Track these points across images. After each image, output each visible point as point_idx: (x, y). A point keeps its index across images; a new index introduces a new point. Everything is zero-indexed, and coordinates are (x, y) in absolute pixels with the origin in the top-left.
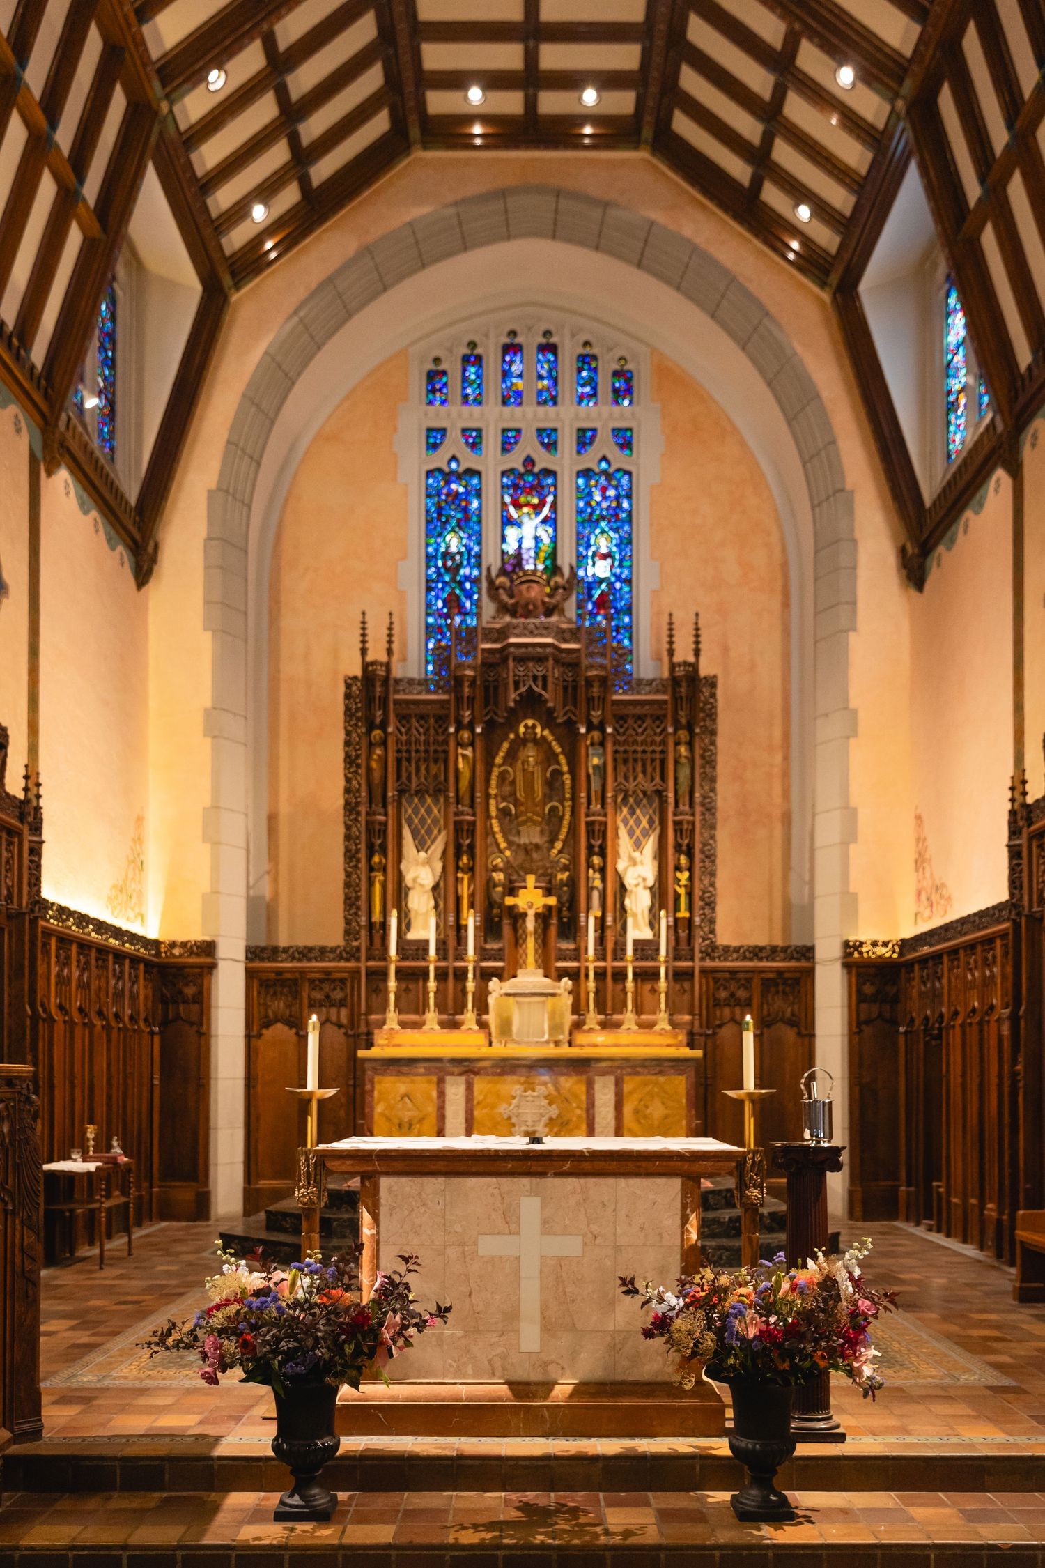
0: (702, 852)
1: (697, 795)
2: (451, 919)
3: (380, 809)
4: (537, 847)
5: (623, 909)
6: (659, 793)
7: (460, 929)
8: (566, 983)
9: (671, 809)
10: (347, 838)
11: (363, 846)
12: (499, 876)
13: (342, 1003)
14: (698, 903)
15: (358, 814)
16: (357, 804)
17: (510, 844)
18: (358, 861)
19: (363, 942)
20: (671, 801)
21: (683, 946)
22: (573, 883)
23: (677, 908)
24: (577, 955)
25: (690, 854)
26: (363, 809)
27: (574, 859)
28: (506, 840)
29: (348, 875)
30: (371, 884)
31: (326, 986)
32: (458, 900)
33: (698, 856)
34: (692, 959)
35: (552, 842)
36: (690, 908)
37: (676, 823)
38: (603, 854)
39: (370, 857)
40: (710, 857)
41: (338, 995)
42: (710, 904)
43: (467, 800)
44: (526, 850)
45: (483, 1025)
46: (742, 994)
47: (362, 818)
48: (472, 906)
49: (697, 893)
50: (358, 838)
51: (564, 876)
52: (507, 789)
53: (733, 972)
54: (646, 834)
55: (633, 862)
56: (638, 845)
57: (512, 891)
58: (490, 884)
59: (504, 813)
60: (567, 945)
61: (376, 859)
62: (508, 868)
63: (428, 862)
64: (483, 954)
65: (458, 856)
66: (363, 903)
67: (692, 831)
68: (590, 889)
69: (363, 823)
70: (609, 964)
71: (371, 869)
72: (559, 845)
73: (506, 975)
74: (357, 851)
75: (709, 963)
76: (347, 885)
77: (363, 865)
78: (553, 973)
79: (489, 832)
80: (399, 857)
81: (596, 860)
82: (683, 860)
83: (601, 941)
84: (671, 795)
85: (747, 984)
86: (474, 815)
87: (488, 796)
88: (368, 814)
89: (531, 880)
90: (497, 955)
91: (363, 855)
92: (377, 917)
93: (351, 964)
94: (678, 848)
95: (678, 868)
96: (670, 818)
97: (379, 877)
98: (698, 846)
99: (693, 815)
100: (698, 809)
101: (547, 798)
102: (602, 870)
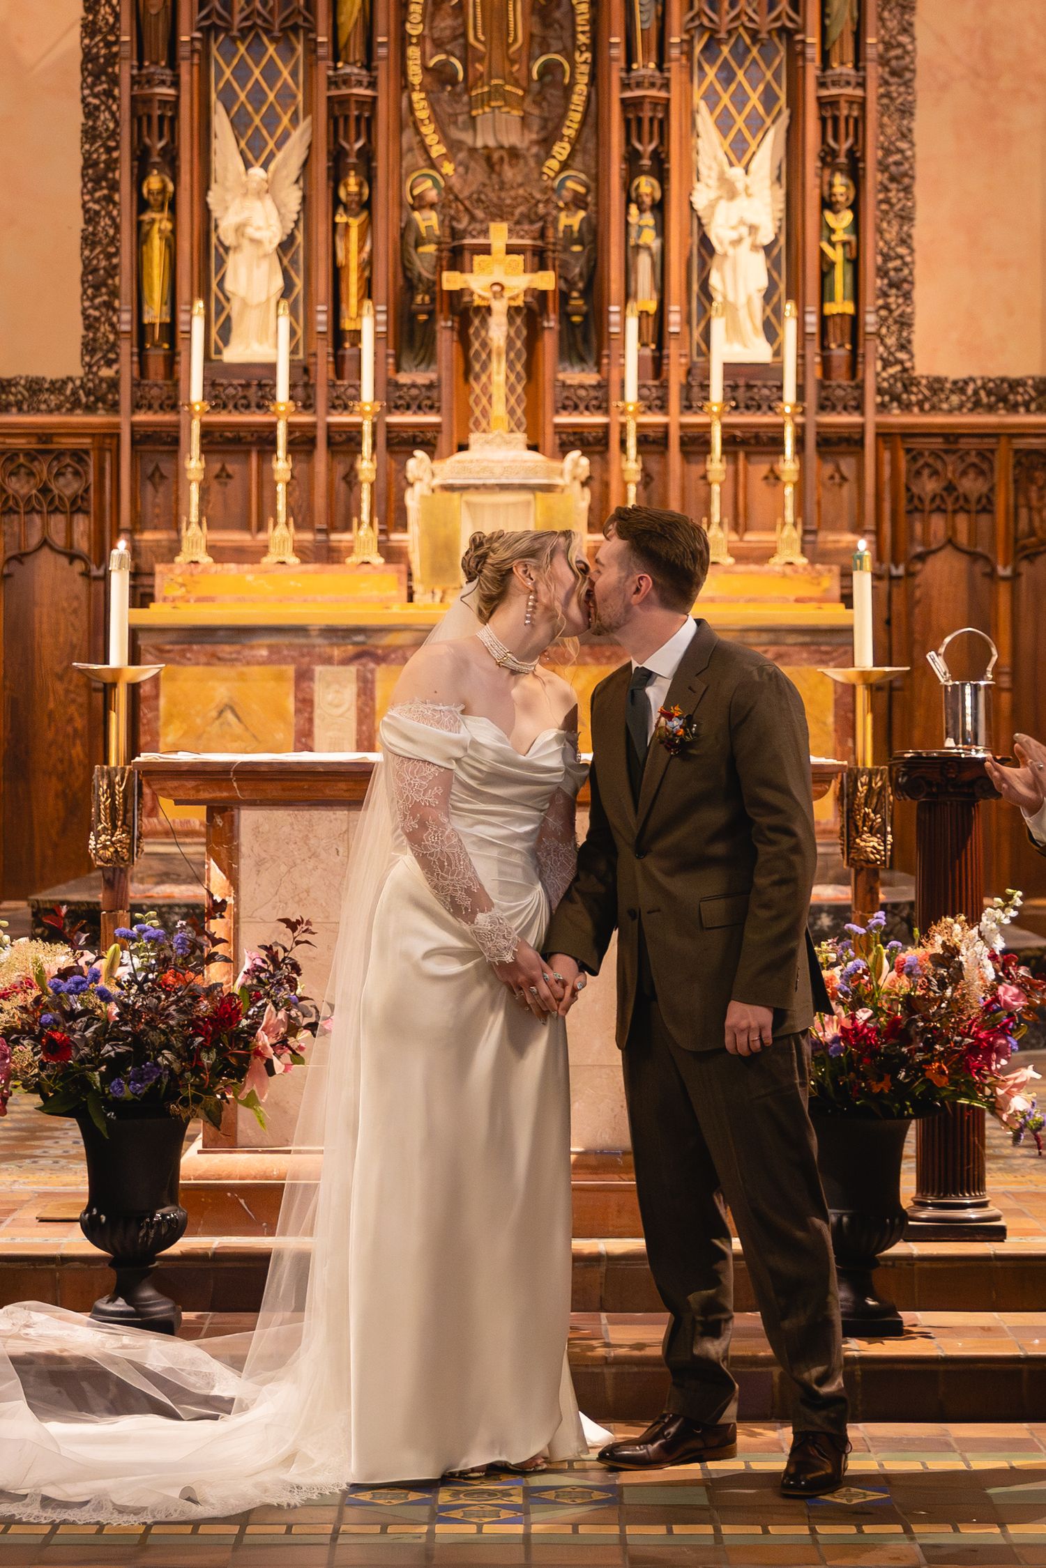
0: (883, 167)
1: (871, 40)
2: (322, 319)
3: (161, 70)
4: (514, 154)
5: (706, 293)
6: (787, 34)
7: (341, 338)
8: (577, 462)
9: (813, 70)
10: (89, 134)
11: (124, 154)
12: (428, 221)
13: (77, 506)
14: (872, 282)
15: (114, 80)
16: (112, 59)
17: (454, 147)
18: (114, 186)
19: (126, 368)
20: (814, 53)
21: (840, 378)
22: (593, 236)
23: (825, 294)
24: (601, 398)
25: (856, 175)
26: (125, 71)
27: (597, 180)
28: (445, 138)
29: (91, 218)
30: (141, 237)
31: (42, 468)
32: (337, 274)
33: (873, 177)
34: (859, 408)
35: (547, 143)
36: (856, 295)
37: (822, 103)
38: (661, 173)
39: (139, 178)
40: (901, 178)
41: (67, 487)
42: (901, 285)
43: (357, 53)
44: (489, 160)
45: (392, 554)
46: (971, 485)
47: (124, 92)
48: (368, 291)
49: (871, 261)
50: (113, 134)
51: (573, 220)
52: (445, 23)
53: (951, 437)
54: (757, 126)
55: (731, 193)
56: (740, 151)
57: (456, 257)
58: (408, 238)
59: (440, 77)
60: (581, 377)
61: (154, 182)
62: (449, 201)
63: (269, 189)
64: (394, 397)
65: (336, 177)
66: (124, 281)
67: (860, 122)
68: (631, 252)
69: (126, 102)
70: (675, 419)
71: (143, 205)
72: (561, 150)
73: (443, 442)
74: (112, 164)
75: (896, 417)
76: (89, 241)
77: (125, 194)
78: (550, 440)
79: (405, 121)
80: (205, 180)
81: (646, 186)
82: (841, 186)
83: (656, 366)
84: (813, 39)
85: (983, 464)
86: (372, 84)
87: (403, 40)
88: (134, 81)
89: (499, 235)
90: (426, 399)
91: (124, 175)
92: (155, 313)
93: (100, 418)
94: (827, 158)
95: (827, 204)
96: (811, 92)
97: (160, 222)
98: (872, 155)
99: (862, 85)
100: (873, 71)
101: (537, 43)
102: (660, 208)
